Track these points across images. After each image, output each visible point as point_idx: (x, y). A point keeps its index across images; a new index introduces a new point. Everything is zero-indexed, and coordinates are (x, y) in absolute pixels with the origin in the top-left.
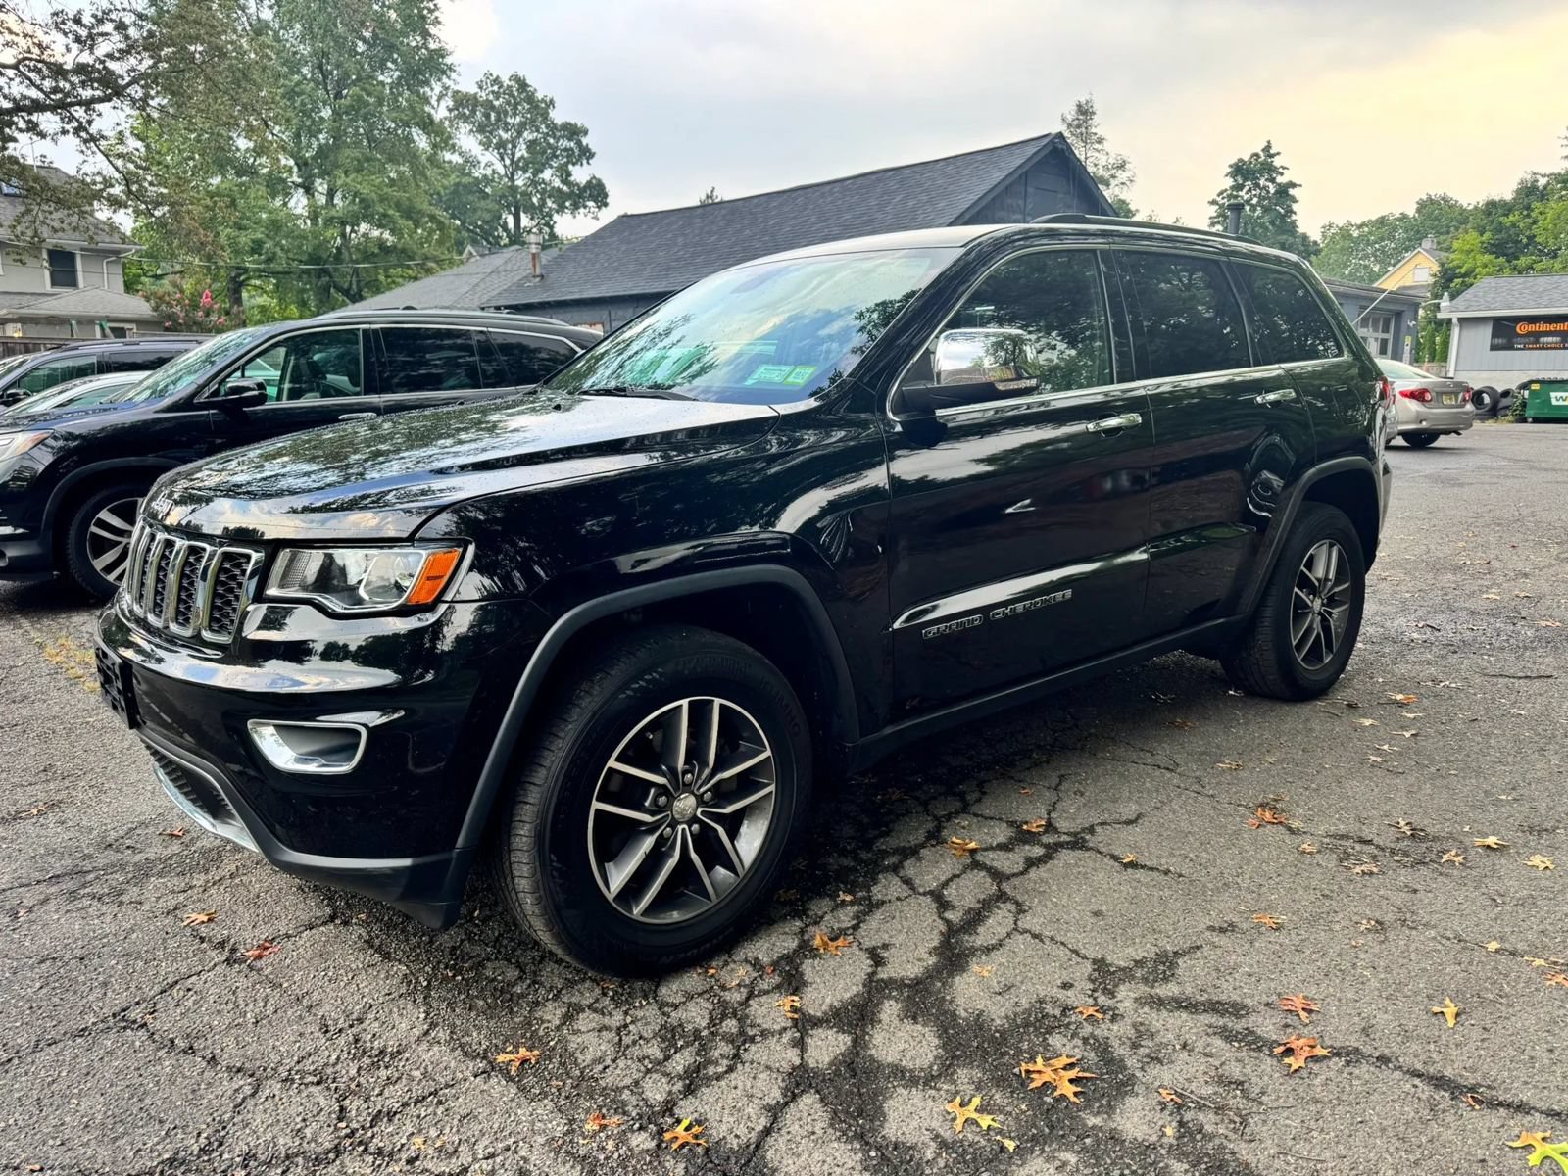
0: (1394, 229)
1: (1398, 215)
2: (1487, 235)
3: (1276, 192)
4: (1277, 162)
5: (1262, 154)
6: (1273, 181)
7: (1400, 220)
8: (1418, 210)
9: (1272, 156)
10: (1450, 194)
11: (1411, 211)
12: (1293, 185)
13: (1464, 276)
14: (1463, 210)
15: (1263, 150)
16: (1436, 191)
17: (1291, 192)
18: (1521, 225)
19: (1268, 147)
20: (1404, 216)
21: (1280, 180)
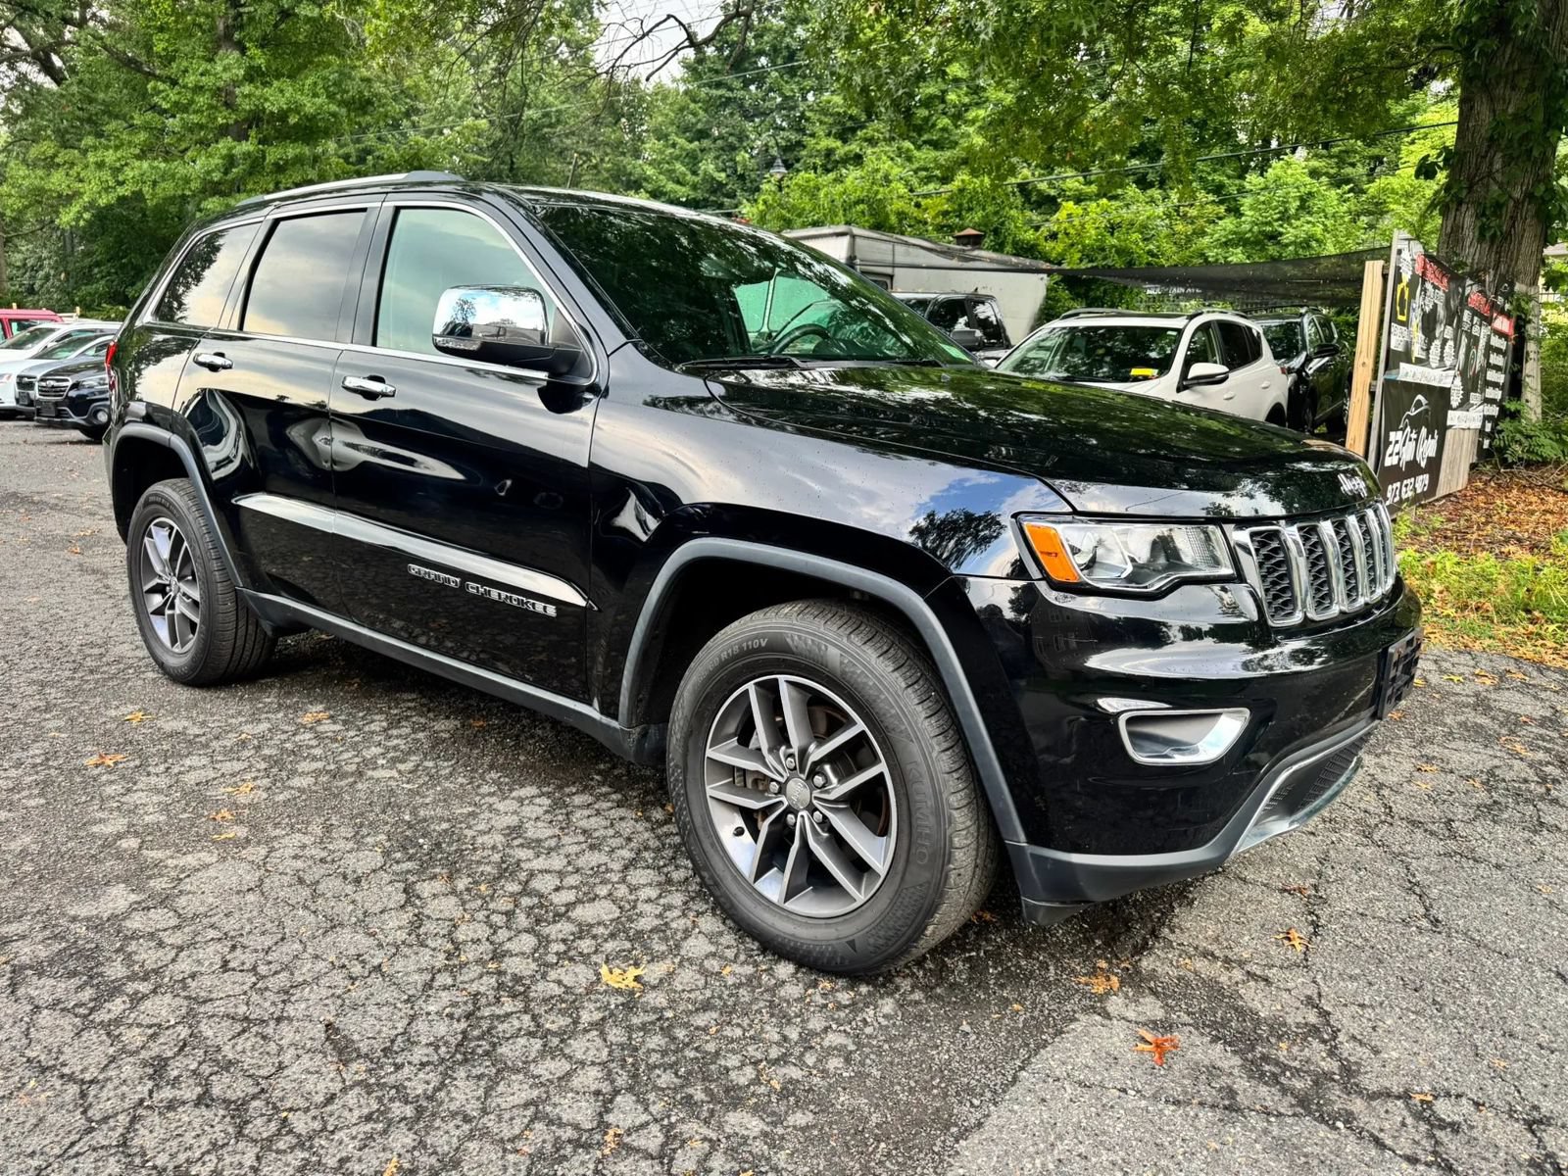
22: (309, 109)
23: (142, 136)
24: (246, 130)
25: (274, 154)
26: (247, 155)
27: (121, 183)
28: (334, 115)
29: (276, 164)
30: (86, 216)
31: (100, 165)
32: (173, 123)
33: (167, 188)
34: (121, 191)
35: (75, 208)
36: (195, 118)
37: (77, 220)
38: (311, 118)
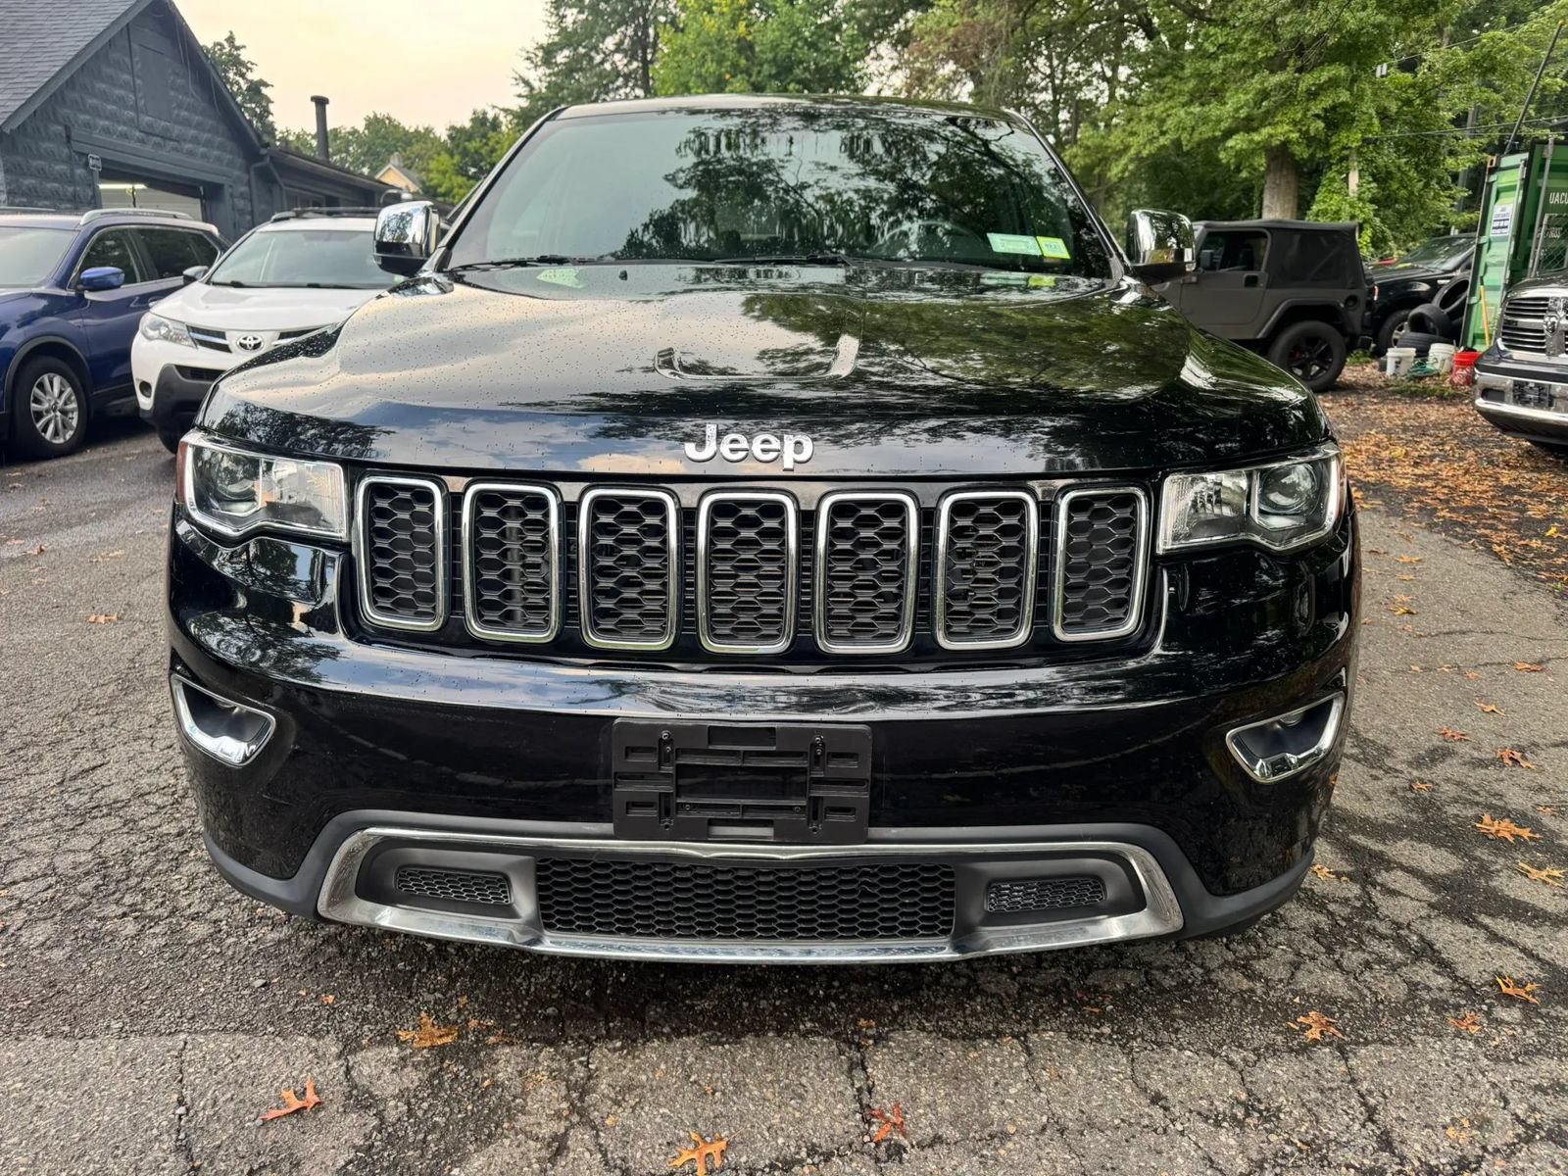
0: (348, 143)
1: (349, 129)
2: (457, 158)
3: (248, 89)
4: (244, 56)
5: (226, 45)
6: (243, 76)
7: (350, 133)
8: (367, 127)
9: (238, 48)
10: (393, 116)
11: (361, 127)
12: (266, 85)
13: (444, 195)
14: (406, 133)
15: (227, 40)
16: (381, 112)
17: (264, 90)
18: (483, 151)
19: (231, 39)
20: (354, 132)
21: (250, 76)
22: (1352, 25)
23: (1192, 84)
24: (1287, 59)
25: (1308, 81)
26: (1281, 85)
27: (1163, 133)
28: (1379, 26)
29: (1308, 91)
30: (1131, 167)
31: (1150, 118)
32: (1216, 67)
33: (1205, 132)
34: (1162, 141)
35: (1124, 161)
36: (1238, 56)
37: (1123, 172)
38: (1355, 35)
